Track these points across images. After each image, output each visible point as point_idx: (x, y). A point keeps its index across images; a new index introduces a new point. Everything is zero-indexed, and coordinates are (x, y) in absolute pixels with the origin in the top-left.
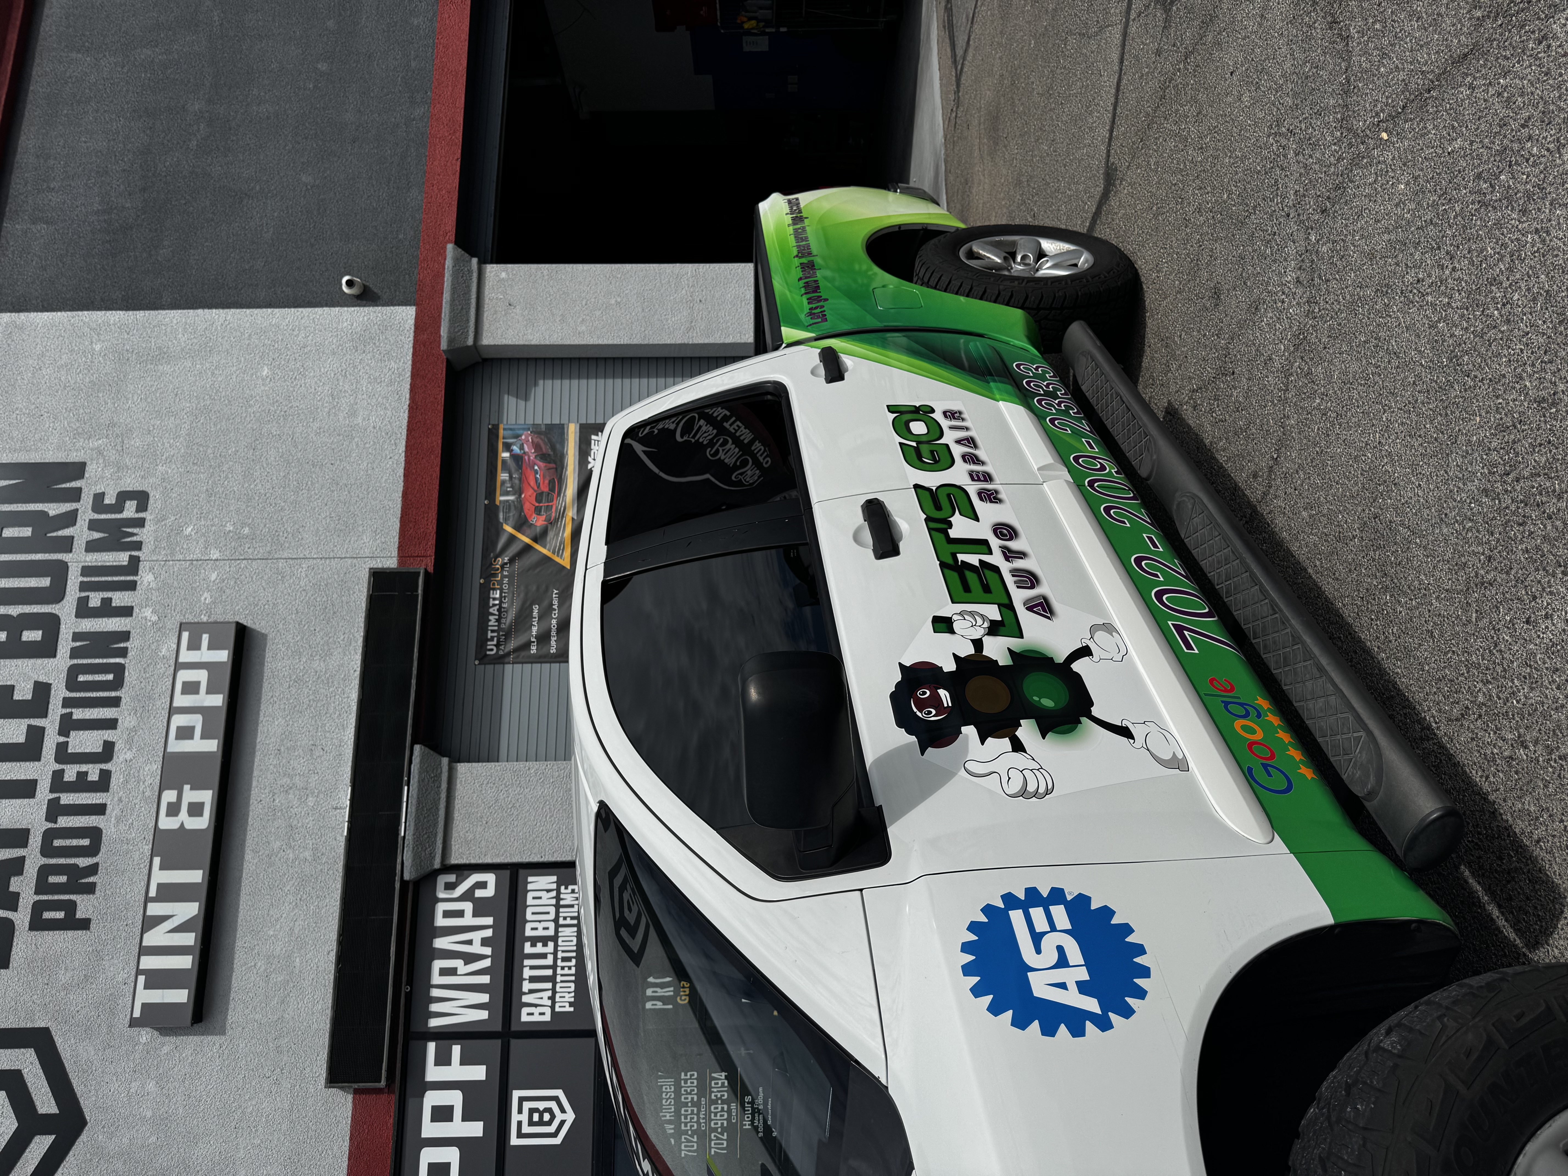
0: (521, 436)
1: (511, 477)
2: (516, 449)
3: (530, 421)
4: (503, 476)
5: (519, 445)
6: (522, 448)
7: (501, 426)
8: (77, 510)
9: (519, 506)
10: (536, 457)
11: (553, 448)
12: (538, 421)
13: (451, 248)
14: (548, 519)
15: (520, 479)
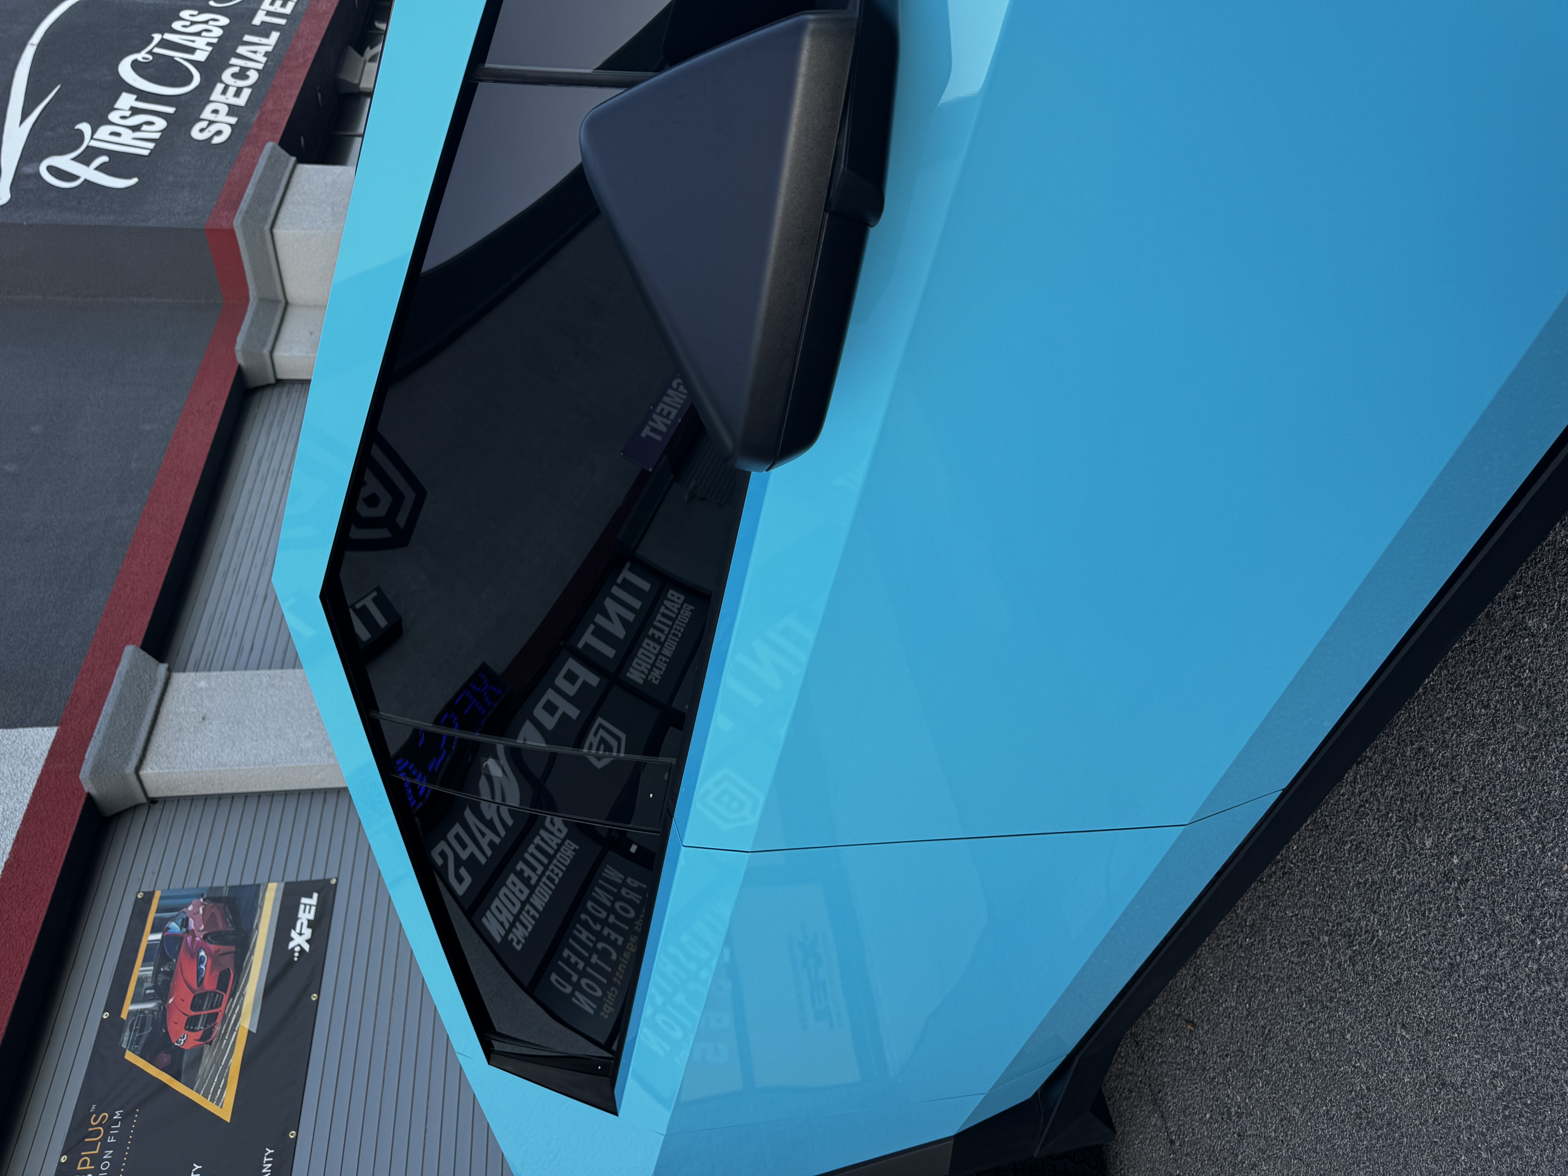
0: (187, 906)
1: (156, 973)
2: (174, 927)
3: (206, 883)
4: (141, 970)
5: (180, 921)
6: (185, 923)
7: (157, 894)
9: (160, 1018)
10: (205, 937)
11: (236, 920)
12: (219, 882)
13: (131, 653)
14: (206, 1037)
15: (170, 974)
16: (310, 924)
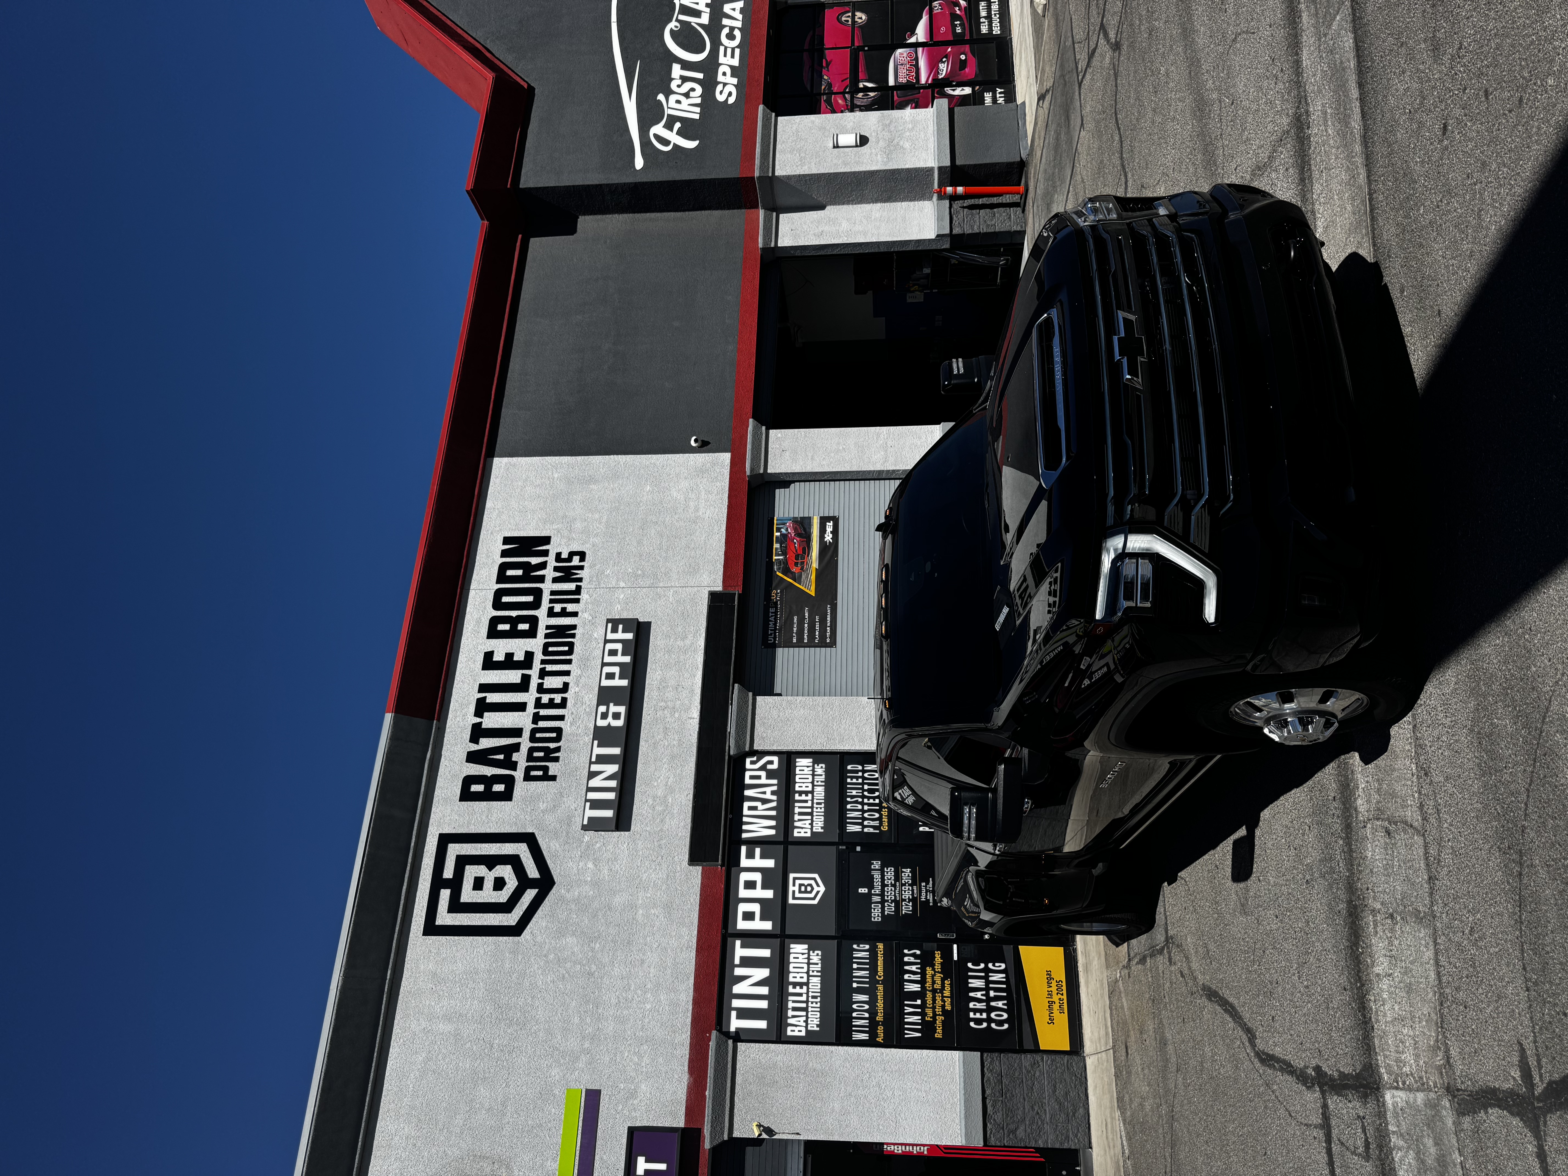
0: (786, 523)
1: (781, 546)
2: (783, 531)
3: (792, 515)
4: (776, 546)
5: (785, 529)
6: (787, 530)
7: (775, 518)
8: (546, 561)
10: (795, 535)
11: (805, 530)
12: (797, 515)
13: (751, 420)
14: (802, 569)
15: (786, 547)
16: (831, 532)
